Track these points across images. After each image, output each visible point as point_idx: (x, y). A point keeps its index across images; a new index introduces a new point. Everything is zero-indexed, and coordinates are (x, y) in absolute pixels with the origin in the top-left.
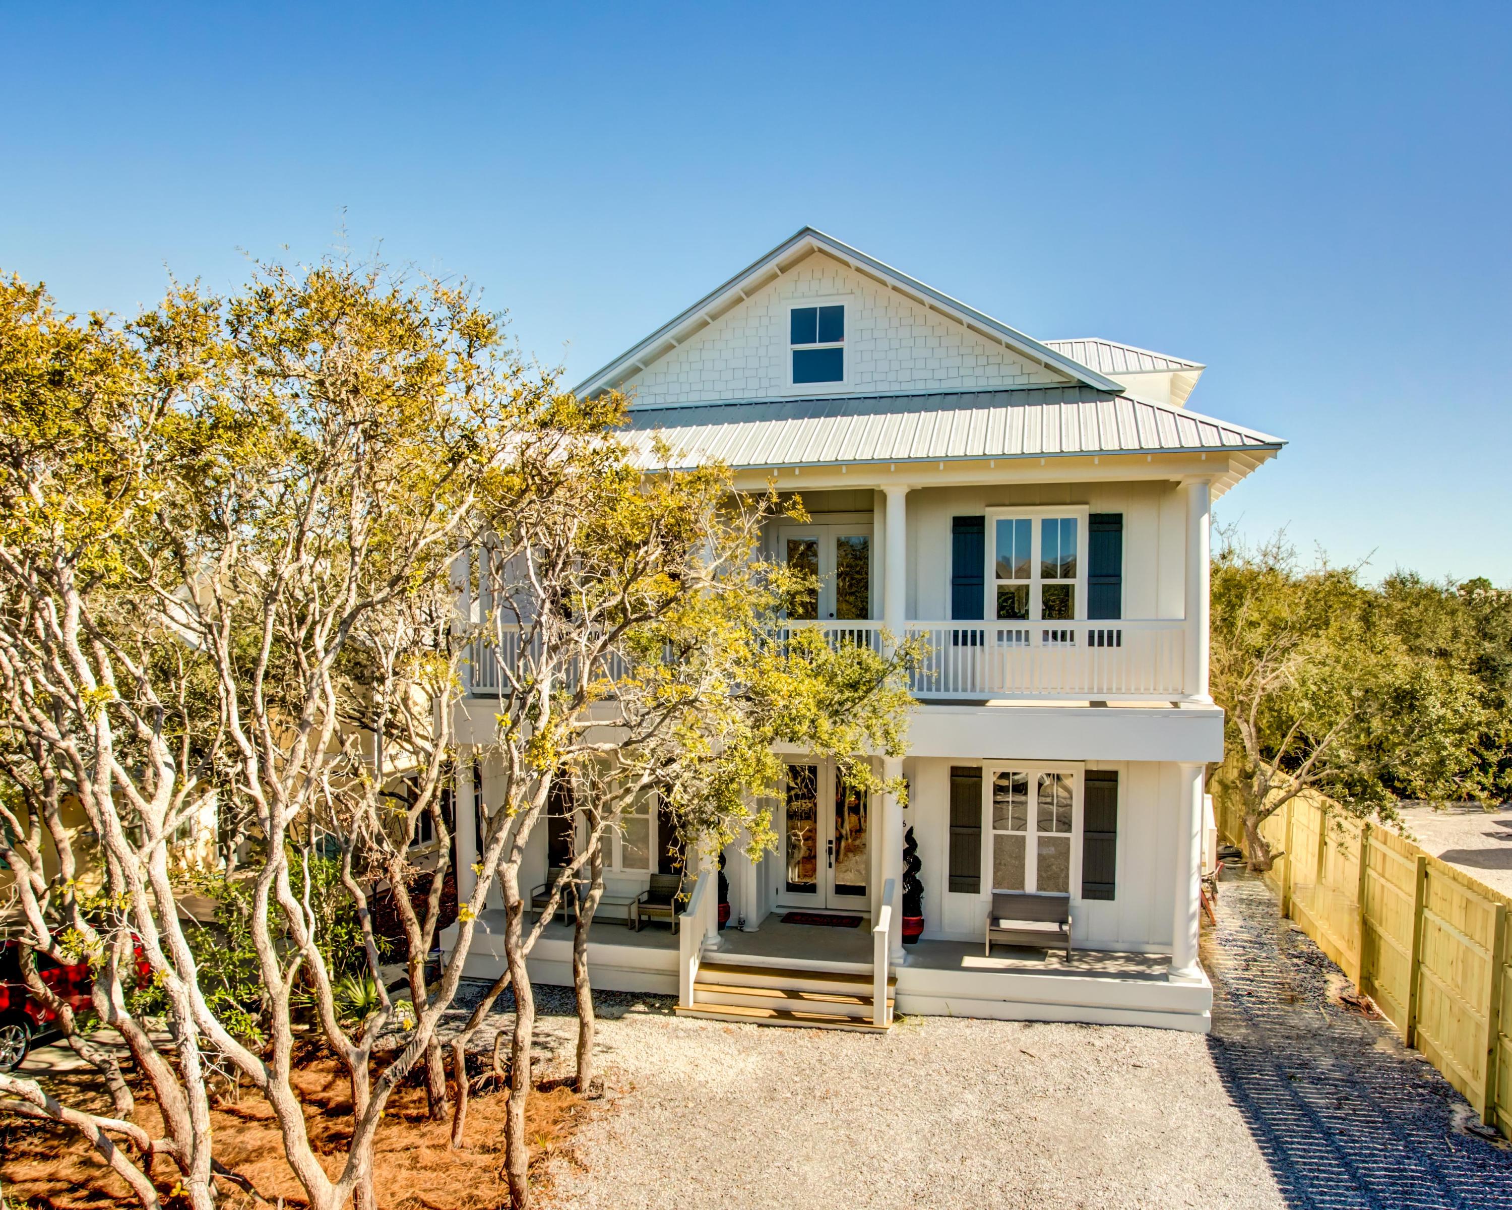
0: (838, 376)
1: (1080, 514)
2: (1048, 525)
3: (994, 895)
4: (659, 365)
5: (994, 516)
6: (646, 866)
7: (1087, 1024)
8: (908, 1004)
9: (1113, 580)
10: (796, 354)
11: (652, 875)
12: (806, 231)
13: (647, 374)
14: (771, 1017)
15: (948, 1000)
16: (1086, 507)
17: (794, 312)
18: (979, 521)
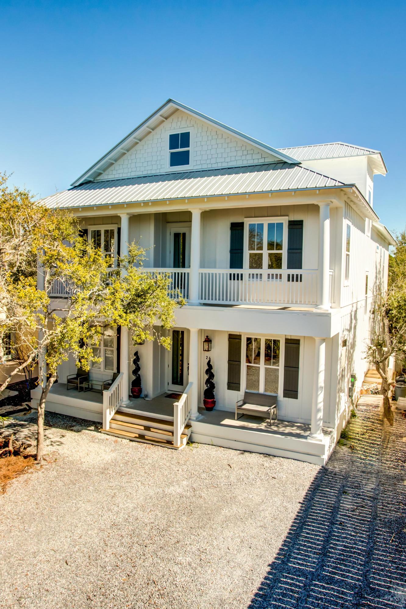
0: (187, 163)
1: (284, 221)
2: (271, 226)
3: (246, 392)
4: (120, 161)
5: (248, 222)
6: (113, 370)
7: (269, 455)
8: (196, 438)
9: (299, 251)
10: (172, 154)
11: (114, 373)
12: (170, 101)
13: (116, 166)
14: (136, 437)
15: (212, 438)
16: (287, 217)
17: (170, 135)
18: (241, 225)
